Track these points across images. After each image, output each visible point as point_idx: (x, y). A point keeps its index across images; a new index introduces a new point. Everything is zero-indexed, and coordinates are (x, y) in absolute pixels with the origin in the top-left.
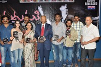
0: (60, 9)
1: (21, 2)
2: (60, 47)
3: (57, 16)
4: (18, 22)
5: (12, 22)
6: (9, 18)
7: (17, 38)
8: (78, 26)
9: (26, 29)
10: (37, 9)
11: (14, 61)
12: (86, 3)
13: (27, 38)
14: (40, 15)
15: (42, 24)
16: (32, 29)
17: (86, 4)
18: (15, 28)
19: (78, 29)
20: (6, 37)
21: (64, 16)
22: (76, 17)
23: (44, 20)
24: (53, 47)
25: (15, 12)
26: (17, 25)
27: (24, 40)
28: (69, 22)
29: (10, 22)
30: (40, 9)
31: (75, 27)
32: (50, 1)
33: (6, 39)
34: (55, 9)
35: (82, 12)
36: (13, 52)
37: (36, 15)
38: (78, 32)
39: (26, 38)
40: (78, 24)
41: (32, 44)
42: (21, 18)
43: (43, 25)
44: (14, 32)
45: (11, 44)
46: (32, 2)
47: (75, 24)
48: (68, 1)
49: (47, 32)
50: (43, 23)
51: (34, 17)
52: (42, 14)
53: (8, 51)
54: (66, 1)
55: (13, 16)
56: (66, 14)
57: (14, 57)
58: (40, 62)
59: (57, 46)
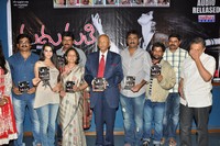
1: (56, 5)
2: (138, 102)
3: (132, 36)
4: (49, 48)
5: (38, 47)
6: (31, 40)
7: (46, 82)
8: (177, 58)
9: (66, 63)
10: (91, 22)
11: (41, 129)
12: (194, 9)
13: (68, 83)
14: (96, 34)
15: (101, 54)
16: (77, 63)
18: (42, 60)
19: (177, 64)
20: (25, 79)
21: (148, 35)
22: (174, 39)
23: (105, 44)
24: (123, 101)
25: (43, 27)
26: (46, 54)
27: (61, 86)
28: (158, 49)
29: (34, 47)
30: (96, 20)
31: (170, 59)
32: (118, 5)
33: (25, 83)
34: (127, 22)
35: (186, 28)
36: (39, 110)
37: (87, 34)
38: (176, 69)
39: (65, 81)
40: (177, 53)
41: (78, 94)
42: (56, 40)
43: (104, 55)
44: (41, 69)
45: (34, 95)
46: (80, 5)
47: (170, 53)
48: (157, 5)
49: (111, 70)
50: (104, 51)
51: (83, 37)
52: (101, 33)
53: (27, 108)
55: (40, 35)
56: (152, 31)
57: (41, 120)
58: (94, 134)
59: (131, 101)
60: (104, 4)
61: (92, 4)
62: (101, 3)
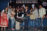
0: (32, 6)
17: (42, 4)
32: (28, 3)
46: (21, 3)
48: (35, 3)
51: (21, 8)
54: (34, 3)
60: (25, 3)
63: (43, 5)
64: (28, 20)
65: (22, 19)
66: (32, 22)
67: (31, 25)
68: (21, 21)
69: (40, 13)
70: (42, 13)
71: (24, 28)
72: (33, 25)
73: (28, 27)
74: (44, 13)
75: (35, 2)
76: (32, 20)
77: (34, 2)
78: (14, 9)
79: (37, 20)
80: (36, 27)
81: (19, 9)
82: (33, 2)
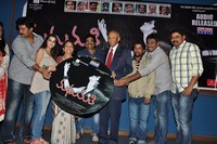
0: (142, 28)
14: (101, 37)
17: (194, 23)
25: (52, 27)
32: (123, 13)
46: (88, 11)
48: (159, 16)
54: (153, 15)
61: (99, 10)
62: (107, 10)
63: (196, 27)
64: (118, 98)
65: (86, 98)
66: (139, 110)
67: (134, 124)
68: (83, 110)
69: (178, 67)
70: (185, 67)
71: (95, 139)
72: (144, 125)
73: (120, 133)
74: (195, 67)
75: (158, 11)
76: (140, 101)
77: (153, 10)
78: (53, 39)
79: (164, 99)
80: (156, 134)
81: (78, 41)
82: (148, 11)
